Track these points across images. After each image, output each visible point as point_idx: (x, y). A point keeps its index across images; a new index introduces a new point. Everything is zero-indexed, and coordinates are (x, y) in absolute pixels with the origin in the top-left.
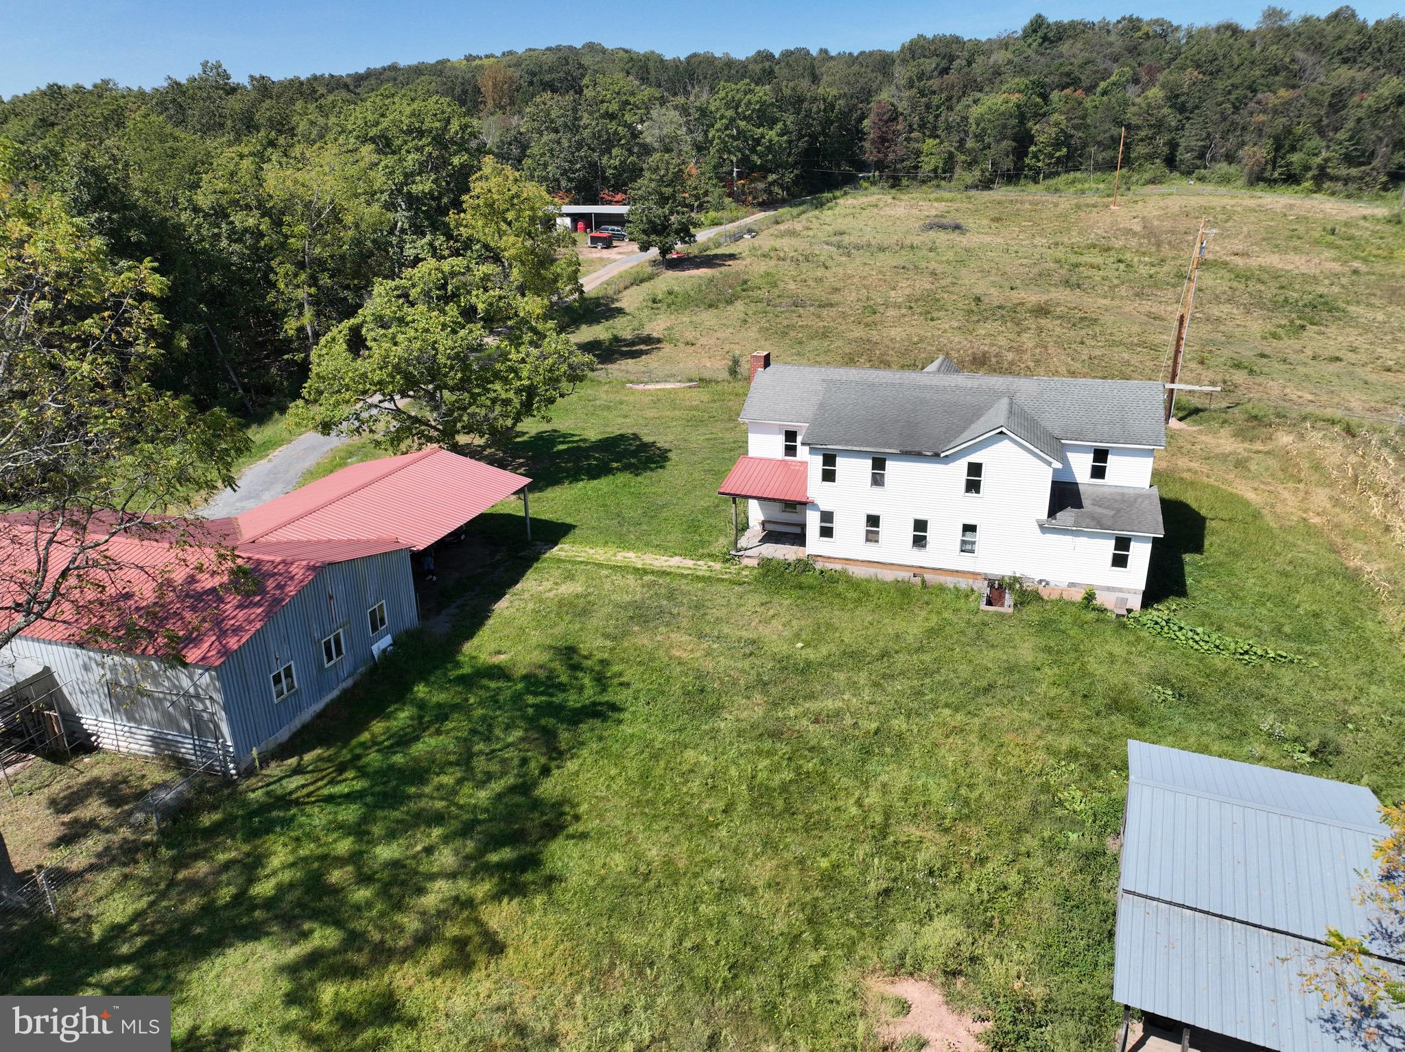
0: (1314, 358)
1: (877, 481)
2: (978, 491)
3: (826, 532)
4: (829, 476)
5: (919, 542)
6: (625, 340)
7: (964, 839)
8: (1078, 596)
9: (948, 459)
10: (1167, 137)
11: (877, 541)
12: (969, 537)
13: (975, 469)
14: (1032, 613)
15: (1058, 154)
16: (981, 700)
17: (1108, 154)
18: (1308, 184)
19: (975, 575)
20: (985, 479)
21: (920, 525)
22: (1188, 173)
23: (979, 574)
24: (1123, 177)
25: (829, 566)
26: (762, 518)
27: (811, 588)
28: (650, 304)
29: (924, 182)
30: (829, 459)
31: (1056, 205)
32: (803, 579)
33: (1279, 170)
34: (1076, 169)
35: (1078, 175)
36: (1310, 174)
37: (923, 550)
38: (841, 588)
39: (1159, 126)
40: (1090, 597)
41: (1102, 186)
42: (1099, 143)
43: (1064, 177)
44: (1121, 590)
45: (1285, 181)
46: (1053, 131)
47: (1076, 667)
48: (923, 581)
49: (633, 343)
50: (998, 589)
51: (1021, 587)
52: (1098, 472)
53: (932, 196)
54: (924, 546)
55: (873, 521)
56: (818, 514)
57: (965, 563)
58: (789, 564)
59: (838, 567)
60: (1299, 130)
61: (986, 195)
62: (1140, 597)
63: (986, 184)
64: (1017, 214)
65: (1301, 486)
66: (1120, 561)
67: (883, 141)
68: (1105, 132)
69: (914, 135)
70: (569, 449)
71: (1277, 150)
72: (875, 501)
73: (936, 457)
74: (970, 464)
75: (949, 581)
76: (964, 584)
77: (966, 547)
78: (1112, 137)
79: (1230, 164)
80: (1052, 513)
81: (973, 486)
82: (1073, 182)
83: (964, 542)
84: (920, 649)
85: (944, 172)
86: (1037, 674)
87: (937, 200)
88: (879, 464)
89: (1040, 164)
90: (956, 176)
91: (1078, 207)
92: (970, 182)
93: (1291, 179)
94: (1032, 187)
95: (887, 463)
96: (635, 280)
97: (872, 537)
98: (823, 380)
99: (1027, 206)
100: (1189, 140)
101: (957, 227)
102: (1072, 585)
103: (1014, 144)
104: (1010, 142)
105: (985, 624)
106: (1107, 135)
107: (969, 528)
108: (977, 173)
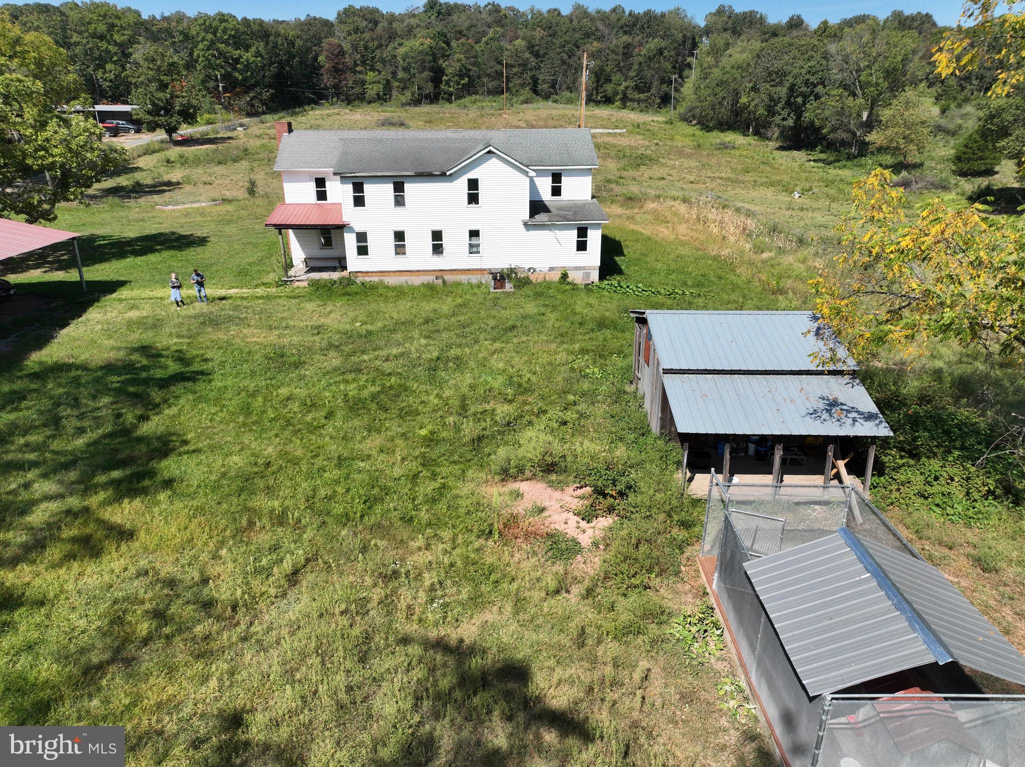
0: (650, 178)
1: (399, 201)
2: (477, 203)
3: (363, 251)
4: (359, 201)
5: (438, 249)
6: (147, 186)
7: (525, 403)
8: (556, 276)
9: (452, 178)
10: (530, 74)
11: (405, 254)
12: (474, 241)
13: (473, 184)
14: (527, 290)
15: (462, 82)
16: (510, 334)
17: (495, 83)
18: (617, 104)
19: (481, 270)
20: (482, 191)
21: (437, 235)
22: (547, 97)
23: (485, 270)
24: (507, 98)
25: (367, 279)
26: (303, 256)
27: (357, 293)
28: (165, 164)
29: (370, 102)
30: (358, 187)
31: (467, 115)
32: (348, 289)
33: (601, 95)
34: (476, 93)
35: (478, 97)
36: (618, 97)
37: (441, 255)
38: (380, 291)
39: (524, 65)
40: (565, 276)
41: (494, 104)
42: (488, 75)
43: (468, 98)
44: (584, 268)
45: (605, 102)
46: (457, 65)
47: (569, 311)
48: (444, 282)
49: (154, 186)
50: (500, 278)
51: (516, 275)
52: (556, 191)
53: (379, 110)
54: (442, 253)
55: (400, 236)
56: (354, 236)
57: (473, 262)
58: (335, 282)
59: (376, 279)
60: (608, 69)
61: (417, 109)
62: (597, 272)
63: (417, 102)
64: (442, 119)
65: (669, 225)
66: (582, 246)
67: (337, 71)
68: (491, 68)
69: (359, 68)
70: (109, 243)
71: (598, 81)
72: (400, 219)
73: (443, 176)
74: (469, 180)
75: (463, 278)
76: (474, 279)
77: (474, 249)
78: (496, 71)
79: (571, 92)
80: (532, 215)
81: (473, 199)
82: (475, 102)
83: (471, 246)
84: (454, 315)
85: (385, 95)
86: (544, 318)
87: (383, 111)
88: (399, 187)
89: (451, 89)
90: (394, 97)
91: (482, 116)
92: (404, 101)
93: (608, 101)
94: (447, 105)
95: (406, 185)
96: (147, 150)
97: (400, 250)
98: (341, 139)
99: (447, 115)
100: (544, 76)
101: (402, 124)
102: (551, 269)
103: (432, 74)
104: (429, 73)
105: (496, 298)
106: (493, 70)
107: (474, 234)
108: (408, 94)
